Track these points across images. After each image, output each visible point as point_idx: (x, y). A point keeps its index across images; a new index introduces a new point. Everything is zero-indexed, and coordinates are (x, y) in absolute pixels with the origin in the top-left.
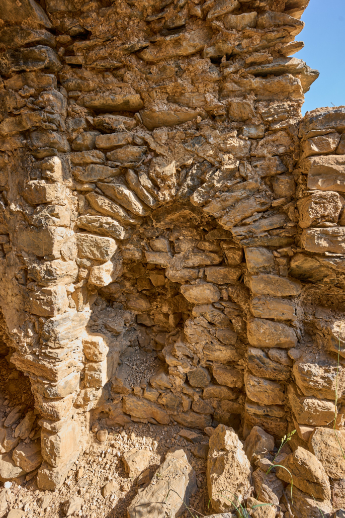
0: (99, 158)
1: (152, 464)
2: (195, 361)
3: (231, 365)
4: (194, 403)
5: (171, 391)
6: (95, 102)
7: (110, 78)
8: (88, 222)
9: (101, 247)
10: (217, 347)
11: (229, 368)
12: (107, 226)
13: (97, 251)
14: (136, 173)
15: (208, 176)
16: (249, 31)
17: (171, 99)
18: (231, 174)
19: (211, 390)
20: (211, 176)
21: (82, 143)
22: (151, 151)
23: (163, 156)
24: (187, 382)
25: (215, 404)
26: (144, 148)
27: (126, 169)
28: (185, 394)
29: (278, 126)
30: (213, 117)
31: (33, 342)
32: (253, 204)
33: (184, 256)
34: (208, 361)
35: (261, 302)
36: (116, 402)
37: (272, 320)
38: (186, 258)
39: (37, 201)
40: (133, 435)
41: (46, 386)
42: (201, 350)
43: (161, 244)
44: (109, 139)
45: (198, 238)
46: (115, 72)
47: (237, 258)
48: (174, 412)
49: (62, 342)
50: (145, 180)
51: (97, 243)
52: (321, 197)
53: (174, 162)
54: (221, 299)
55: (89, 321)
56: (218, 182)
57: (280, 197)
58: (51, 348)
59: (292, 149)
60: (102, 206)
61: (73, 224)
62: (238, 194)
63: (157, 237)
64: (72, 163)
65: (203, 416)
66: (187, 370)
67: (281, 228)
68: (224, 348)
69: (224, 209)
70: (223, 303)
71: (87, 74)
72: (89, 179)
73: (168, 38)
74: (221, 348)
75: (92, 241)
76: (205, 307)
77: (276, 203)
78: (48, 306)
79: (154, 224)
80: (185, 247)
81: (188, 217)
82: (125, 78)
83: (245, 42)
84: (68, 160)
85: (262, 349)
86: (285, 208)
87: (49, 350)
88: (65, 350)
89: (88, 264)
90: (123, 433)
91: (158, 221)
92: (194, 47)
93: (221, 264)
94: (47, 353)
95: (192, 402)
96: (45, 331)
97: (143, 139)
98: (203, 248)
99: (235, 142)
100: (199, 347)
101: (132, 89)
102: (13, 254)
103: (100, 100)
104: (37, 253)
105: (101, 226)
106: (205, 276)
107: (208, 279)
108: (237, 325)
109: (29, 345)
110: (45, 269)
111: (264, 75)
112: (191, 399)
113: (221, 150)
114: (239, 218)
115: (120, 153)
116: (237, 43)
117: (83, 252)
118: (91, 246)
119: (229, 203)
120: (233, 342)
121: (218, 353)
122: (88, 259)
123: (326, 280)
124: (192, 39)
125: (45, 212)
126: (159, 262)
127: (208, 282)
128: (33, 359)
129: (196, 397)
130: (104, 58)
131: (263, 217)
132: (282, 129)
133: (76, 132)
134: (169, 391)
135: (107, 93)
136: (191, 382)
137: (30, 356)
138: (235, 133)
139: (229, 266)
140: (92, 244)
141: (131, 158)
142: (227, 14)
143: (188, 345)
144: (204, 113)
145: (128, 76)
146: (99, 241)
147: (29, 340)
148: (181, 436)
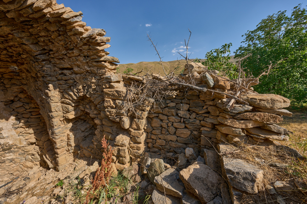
0: (64, 83)
2: (98, 141)
6: (60, 67)
7: (62, 61)
8: (63, 101)
13: (67, 109)
15: (89, 90)
18: (94, 90)
21: (59, 78)
22: (76, 81)
23: (78, 83)
26: (74, 81)
27: (71, 86)
28: (97, 150)
29: (102, 77)
30: (88, 73)
32: (99, 99)
35: (105, 127)
36: (81, 151)
37: (107, 132)
38: (93, 111)
39: (47, 96)
41: (55, 145)
43: (88, 106)
44: (65, 77)
46: (62, 59)
48: (94, 155)
49: (57, 134)
50: (75, 90)
52: (107, 101)
53: (81, 85)
55: (71, 128)
56: (92, 92)
58: (54, 135)
60: (66, 97)
61: (60, 101)
62: (96, 96)
64: (58, 84)
66: (96, 144)
69: (94, 99)
71: (56, 60)
72: (62, 89)
73: (71, 52)
76: (99, 126)
78: (53, 125)
80: (93, 108)
82: (65, 61)
83: (89, 53)
84: (56, 83)
88: (59, 136)
89: (65, 113)
90: (81, 160)
92: (77, 54)
94: (54, 137)
96: (53, 131)
97: (73, 78)
99: (94, 81)
100: (99, 137)
101: (67, 64)
102: (46, 109)
104: (49, 110)
105: (67, 102)
109: (51, 134)
110: (51, 115)
111: (97, 62)
112: (98, 152)
113: (91, 83)
114: (97, 102)
115: (69, 82)
116: (87, 54)
117: (63, 109)
122: (65, 111)
124: (76, 52)
125: (49, 99)
126: (88, 112)
127: (99, 119)
130: (58, 56)
131: (103, 103)
134: (93, 149)
135: (62, 65)
136: (98, 147)
137: (51, 137)
138: (94, 78)
140: (65, 107)
141: (71, 83)
142: (82, 46)
143: (97, 136)
144: (86, 71)
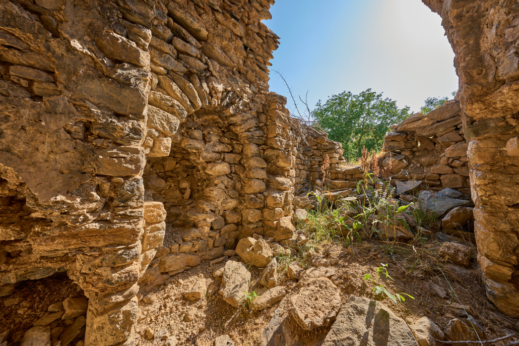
0: (174, 54)
1: (208, 284)
2: (217, 212)
3: (235, 210)
4: (216, 240)
5: (201, 239)
6: (178, 13)
7: (193, 7)
8: (162, 99)
9: (171, 122)
10: (229, 200)
11: (234, 212)
12: (178, 108)
13: (167, 125)
14: (200, 80)
15: (237, 100)
16: (260, 46)
17: (223, 49)
18: (245, 105)
19: (226, 228)
20: (239, 101)
21: (162, 33)
22: (210, 71)
23: (216, 78)
24: (212, 228)
25: (227, 237)
26: (206, 67)
27: (193, 73)
28: (210, 237)
29: (263, 92)
30: (240, 72)
31: (101, 205)
32: (253, 123)
33: (213, 144)
34: (224, 210)
35: (256, 170)
36: (155, 266)
37: (258, 179)
38: (214, 145)
39: (123, 57)
40: (181, 281)
41: (120, 252)
42: (220, 205)
43: (197, 134)
44: (185, 45)
45: (221, 134)
46: (197, 7)
47: (240, 149)
48: (203, 252)
50: (205, 87)
51: (168, 118)
52: (279, 126)
53: (222, 85)
54: (231, 173)
56: (241, 106)
57: (262, 123)
58: (132, 207)
59: (266, 103)
60: (175, 91)
62: (249, 115)
63: (195, 129)
65: (221, 247)
66: (212, 220)
67: (262, 136)
68: (233, 200)
69: (242, 121)
70: (232, 175)
72: (165, 64)
73: (233, 19)
74: (232, 200)
75: (164, 116)
76: (223, 177)
77: (261, 125)
78: (131, 164)
79: (195, 119)
80: (214, 139)
81: (216, 121)
82: (202, 16)
83: (257, 49)
85: (254, 194)
86: (264, 128)
87: (130, 210)
89: (157, 134)
90: (169, 286)
91: (198, 117)
92: (240, 33)
93: (231, 152)
94: (128, 213)
95: (214, 241)
96: (127, 190)
97: (206, 60)
98: (223, 141)
99: (248, 90)
100: (220, 203)
101: (204, 26)
102: (63, 100)
103: (182, 14)
104: (117, 109)
105: (172, 106)
106: (224, 158)
107: (226, 160)
108: (238, 185)
109: (92, 212)
110: (131, 127)
111: (260, 68)
112: (214, 239)
113: (243, 91)
114: (248, 127)
115: (191, 60)
116: (255, 47)
117: (153, 123)
118: (162, 119)
119: (245, 118)
120: (237, 196)
121: (230, 204)
122: (157, 130)
123: (272, 161)
125: (134, 72)
126: (197, 146)
127: (225, 162)
128: (100, 227)
129: (217, 237)
131: (256, 130)
132: (263, 94)
133: (158, 21)
134: (199, 239)
135: (189, 15)
136: (215, 228)
137: (94, 224)
138: (248, 86)
139: (235, 153)
140: (164, 118)
141: (198, 68)
142: (254, 32)
143: (213, 203)
144: (237, 68)
145: (205, 16)
146: (170, 117)
147: (93, 205)
148: (213, 264)
